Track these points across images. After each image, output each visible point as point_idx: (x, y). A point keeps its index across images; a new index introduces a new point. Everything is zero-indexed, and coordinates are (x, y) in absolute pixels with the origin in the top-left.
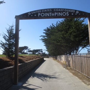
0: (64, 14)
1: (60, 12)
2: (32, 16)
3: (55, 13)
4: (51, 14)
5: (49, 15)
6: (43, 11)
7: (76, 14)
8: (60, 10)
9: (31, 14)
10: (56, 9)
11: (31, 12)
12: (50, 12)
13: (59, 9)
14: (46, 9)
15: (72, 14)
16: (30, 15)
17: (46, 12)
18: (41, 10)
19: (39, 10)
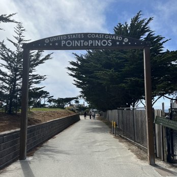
0: (104, 43)
1: (98, 39)
2: (51, 44)
3: (90, 41)
4: (83, 42)
5: (79, 45)
6: (70, 36)
7: (124, 43)
8: (97, 36)
9: (50, 42)
10: (92, 34)
11: (49, 38)
12: (81, 39)
13: (96, 34)
14: (75, 34)
15: (118, 43)
16: (48, 44)
17: (74, 39)
18: (67, 35)
19: (63, 35)
